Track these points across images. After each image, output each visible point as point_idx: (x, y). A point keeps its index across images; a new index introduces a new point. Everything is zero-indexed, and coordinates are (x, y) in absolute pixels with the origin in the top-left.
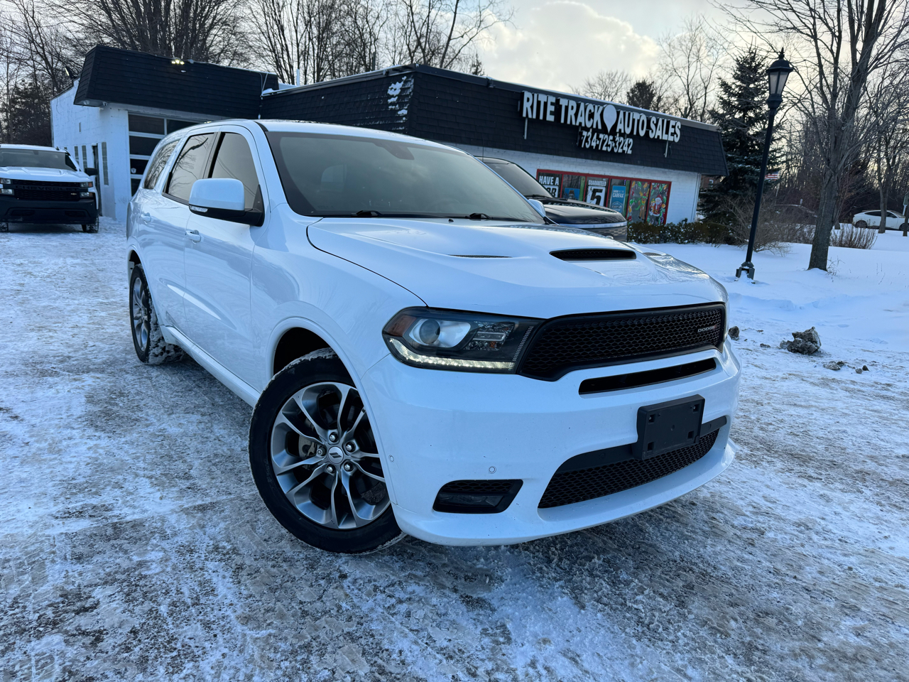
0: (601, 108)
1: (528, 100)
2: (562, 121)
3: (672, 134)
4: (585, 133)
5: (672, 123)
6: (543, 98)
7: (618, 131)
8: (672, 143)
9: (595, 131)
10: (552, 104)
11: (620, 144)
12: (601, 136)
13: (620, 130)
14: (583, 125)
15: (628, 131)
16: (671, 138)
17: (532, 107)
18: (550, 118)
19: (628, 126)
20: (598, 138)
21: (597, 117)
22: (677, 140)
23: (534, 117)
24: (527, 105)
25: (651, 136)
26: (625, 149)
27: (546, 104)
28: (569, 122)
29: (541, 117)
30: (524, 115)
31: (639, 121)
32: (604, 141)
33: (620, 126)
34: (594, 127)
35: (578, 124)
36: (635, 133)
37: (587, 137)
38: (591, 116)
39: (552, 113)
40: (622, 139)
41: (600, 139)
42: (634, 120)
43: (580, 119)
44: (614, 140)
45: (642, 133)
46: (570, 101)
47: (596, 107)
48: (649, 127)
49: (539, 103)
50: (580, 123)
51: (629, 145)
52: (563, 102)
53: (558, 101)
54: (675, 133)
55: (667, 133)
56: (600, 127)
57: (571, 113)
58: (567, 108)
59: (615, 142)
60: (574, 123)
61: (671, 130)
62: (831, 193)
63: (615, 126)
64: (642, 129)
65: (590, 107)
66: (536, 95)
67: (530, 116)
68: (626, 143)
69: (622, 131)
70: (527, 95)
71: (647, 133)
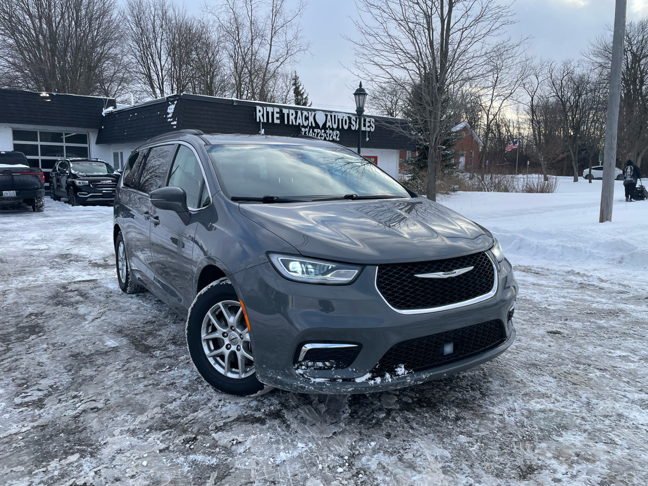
0: (313, 113)
1: (260, 111)
2: (286, 123)
3: (368, 127)
4: (303, 129)
5: (367, 120)
6: (270, 110)
7: (327, 127)
8: (370, 132)
9: (311, 127)
10: (277, 113)
11: (330, 135)
12: (316, 130)
13: (329, 126)
14: (301, 124)
15: (335, 126)
16: (368, 129)
17: (263, 115)
18: (277, 121)
19: (335, 123)
20: (313, 131)
21: (311, 119)
22: (373, 130)
23: (265, 121)
24: (259, 115)
25: (353, 128)
26: (335, 137)
27: (273, 113)
28: (291, 123)
29: (270, 121)
30: (258, 120)
31: (342, 120)
32: (318, 134)
33: (328, 124)
34: (310, 125)
35: (297, 124)
36: (340, 127)
37: (305, 132)
38: (307, 118)
39: (277, 118)
40: (331, 131)
41: (315, 133)
42: (338, 120)
43: (298, 121)
44: (325, 132)
45: (346, 127)
46: (290, 110)
47: (310, 113)
48: (350, 123)
49: (268, 113)
50: (299, 124)
51: (337, 135)
52: (285, 111)
53: (281, 111)
54: (371, 125)
55: (365, 126)
56: (314, 125)
57: (292, 118)
58: (288, 115)
59: (327, 134)
60: (294, 124)
61: (368, 124)
62: (432, 160)
63: (325, 123)
64: (346, 124)
65: (305, 113)
66: (265, 108)
67: (262, 121)
68: (335, 134)
69: (331, 127)
70: (258, 108)
71: (350, 127)
